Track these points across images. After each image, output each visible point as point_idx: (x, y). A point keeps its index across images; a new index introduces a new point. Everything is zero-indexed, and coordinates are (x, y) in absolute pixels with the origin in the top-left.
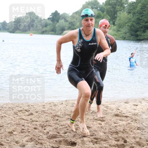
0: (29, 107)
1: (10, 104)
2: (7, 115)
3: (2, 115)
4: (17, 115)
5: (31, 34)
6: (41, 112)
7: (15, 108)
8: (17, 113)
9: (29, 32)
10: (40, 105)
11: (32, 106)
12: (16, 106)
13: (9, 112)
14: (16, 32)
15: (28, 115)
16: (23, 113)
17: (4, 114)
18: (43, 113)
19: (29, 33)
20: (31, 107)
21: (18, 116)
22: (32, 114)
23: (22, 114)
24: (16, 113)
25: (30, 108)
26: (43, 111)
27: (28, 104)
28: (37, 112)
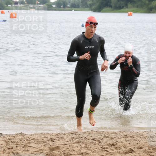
0: (127, 139)
1: (94, 133)
2: (90, 151)
3: (82, 151)
4: (106, 152)
5: (129, 13)
6: (147, 148)
7: (103, 139)
8: (107, 148)
9: (127, 10)
10: (145, 136)
11: (131, 137)
12: (105, 137)
13: (93, 146)
14: (105, 9)
15: (126, 153)
16: (116, 148)
17: (86, 150)
18: (152, 151)
19: (127, 12)
20: (129, 138)
21: (109, 153)
22: (133, 151)
23: (115, 150)
24: (104, 149)
25: (129, 141)
26: (152, 146)
27: (125, 134)
28: (141, 148)
